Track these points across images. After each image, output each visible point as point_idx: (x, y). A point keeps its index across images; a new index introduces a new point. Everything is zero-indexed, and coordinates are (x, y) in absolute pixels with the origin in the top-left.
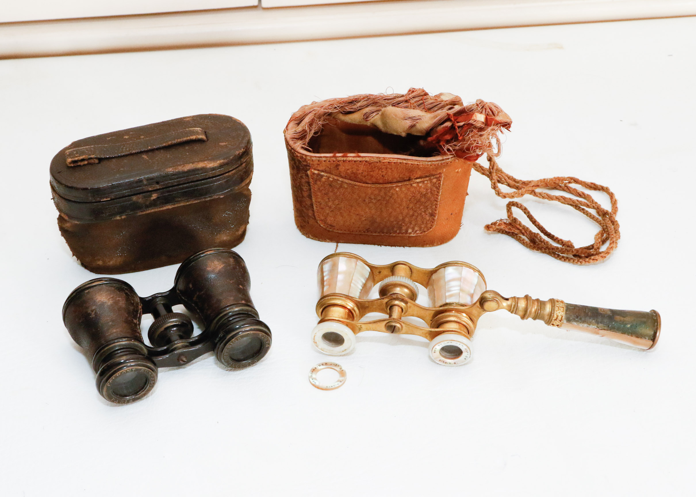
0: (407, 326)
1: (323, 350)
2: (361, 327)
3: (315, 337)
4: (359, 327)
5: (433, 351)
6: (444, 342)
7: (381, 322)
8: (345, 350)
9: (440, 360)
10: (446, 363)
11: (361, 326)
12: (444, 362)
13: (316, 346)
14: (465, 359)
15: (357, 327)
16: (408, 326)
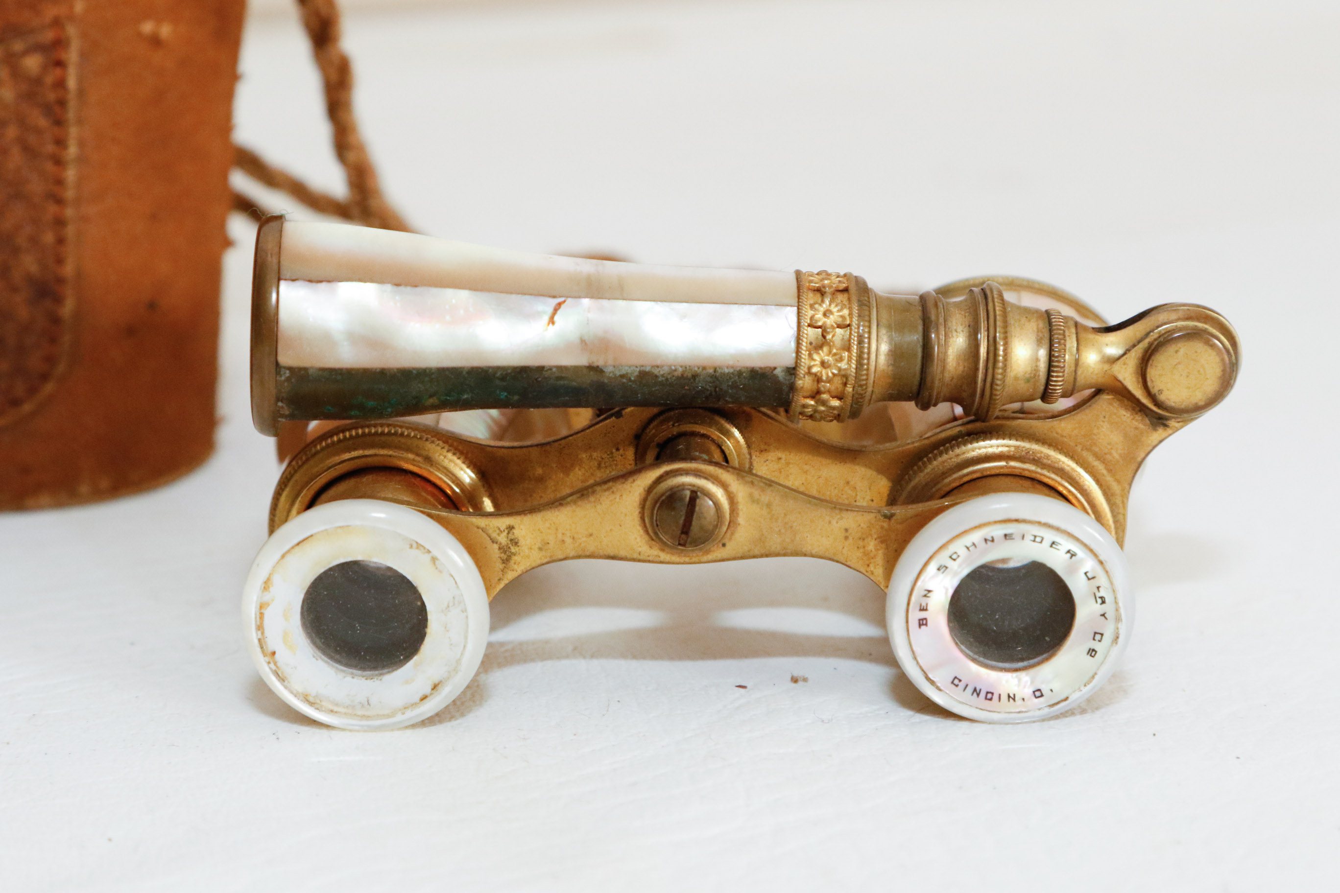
0: (756, 493)
1: (312, 704)
2: (514, 542)
3: (267, 613)
4: (503, 539)
5: (915, 615)
6: (968, 540)
7: (618, 486)
8: (435, 687)
9: (955, 681)
10: (989, 696)
11: (511, 528)
12: (976, 692)
13: (276, 674)
14: (1092, 652)
15: (494, 541)
16: (765, 498)
